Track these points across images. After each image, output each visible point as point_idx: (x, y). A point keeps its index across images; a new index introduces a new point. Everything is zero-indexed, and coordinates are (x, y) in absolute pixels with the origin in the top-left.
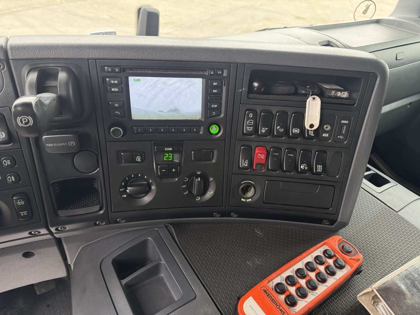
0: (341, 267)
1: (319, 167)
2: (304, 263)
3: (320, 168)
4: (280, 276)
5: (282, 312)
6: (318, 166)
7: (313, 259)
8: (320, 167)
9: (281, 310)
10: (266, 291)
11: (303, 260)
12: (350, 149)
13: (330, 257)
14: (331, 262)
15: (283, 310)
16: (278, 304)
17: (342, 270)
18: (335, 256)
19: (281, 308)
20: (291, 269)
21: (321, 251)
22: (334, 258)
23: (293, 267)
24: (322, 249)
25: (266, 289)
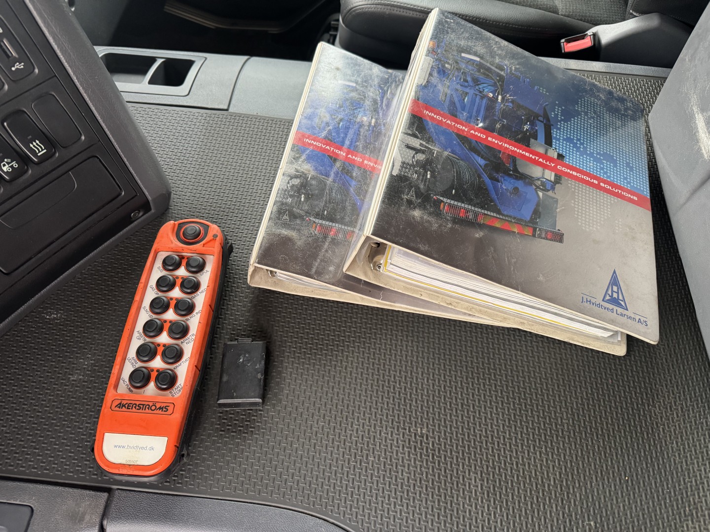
0: (201, 267)
1: (34, 146)
2: (148, 308)
3: (38, 148)
4: (127, 361)
5: (164, 409)
6: (31, 145)
7: (156, 290)
8: (37, 144)
9: (160, 408)
10: (120, 404)
11: (143, 306)
12: (56, 76)
13: (177, 266)
14: (182, 272)
15: (163, 405)
16: (151, 404)
17: (205, 271)
18: (182, 258)
19: (158, 406)
20: (136, 335)
21: (159, 268)
22: (184, 262)
23: (137, 329)
24: (159, 263)
25: (119, 402)
